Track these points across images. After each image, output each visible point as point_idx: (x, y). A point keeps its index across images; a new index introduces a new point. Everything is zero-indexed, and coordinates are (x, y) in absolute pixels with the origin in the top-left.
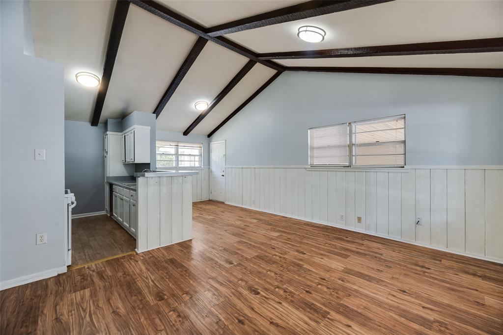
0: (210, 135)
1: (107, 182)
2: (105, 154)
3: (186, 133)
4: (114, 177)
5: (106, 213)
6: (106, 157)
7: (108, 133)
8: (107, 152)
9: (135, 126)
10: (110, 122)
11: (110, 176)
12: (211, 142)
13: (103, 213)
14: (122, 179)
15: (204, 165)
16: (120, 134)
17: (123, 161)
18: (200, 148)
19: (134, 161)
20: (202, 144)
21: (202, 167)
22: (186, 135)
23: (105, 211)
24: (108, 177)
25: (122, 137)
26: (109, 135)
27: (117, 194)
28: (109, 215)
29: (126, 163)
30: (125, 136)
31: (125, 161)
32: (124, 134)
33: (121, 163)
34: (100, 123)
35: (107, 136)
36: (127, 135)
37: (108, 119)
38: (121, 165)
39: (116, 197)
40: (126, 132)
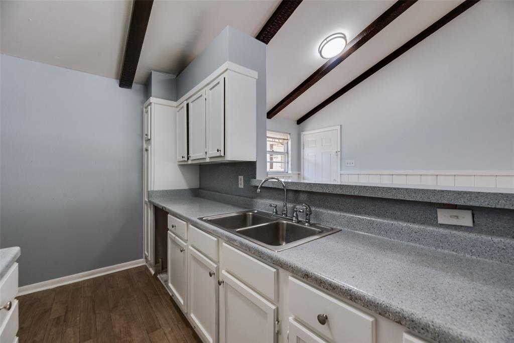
0: (300, 121)
1: (150, 202)
2: (145, 146)
3: (270, 115)
4: (163, 191)
5: (144, 264)
6: (147, 150)
7: (152, 99)
8: (148, 140)
9: (227, 65)
10: (156, 78)
11: (155, 190)
12: (303, 131)
13: (140, 263)
14: (175, 195)
15: (292, 170)
16: (175, 104)
17: (183, 157)
18: (286, 141)
19: (224, 154)
20: (290, 134)
21: (290, 172)
22: (270, 118)
23: (142, 258)
24: (151, 191)
25: (183, 107)
26: (153, 104)
27: (185, 244)
28: (153, 272)
29: (190, 162)
30: (188, 105)
31: (188, 159)
32: (186, 100)
33: (177, 164)
34: (137, 83)
35: (149, 107)
36: (192, 102)
37: (153, 72)
38: (178, 167)
39: (181, 251)
40: (191, 95)
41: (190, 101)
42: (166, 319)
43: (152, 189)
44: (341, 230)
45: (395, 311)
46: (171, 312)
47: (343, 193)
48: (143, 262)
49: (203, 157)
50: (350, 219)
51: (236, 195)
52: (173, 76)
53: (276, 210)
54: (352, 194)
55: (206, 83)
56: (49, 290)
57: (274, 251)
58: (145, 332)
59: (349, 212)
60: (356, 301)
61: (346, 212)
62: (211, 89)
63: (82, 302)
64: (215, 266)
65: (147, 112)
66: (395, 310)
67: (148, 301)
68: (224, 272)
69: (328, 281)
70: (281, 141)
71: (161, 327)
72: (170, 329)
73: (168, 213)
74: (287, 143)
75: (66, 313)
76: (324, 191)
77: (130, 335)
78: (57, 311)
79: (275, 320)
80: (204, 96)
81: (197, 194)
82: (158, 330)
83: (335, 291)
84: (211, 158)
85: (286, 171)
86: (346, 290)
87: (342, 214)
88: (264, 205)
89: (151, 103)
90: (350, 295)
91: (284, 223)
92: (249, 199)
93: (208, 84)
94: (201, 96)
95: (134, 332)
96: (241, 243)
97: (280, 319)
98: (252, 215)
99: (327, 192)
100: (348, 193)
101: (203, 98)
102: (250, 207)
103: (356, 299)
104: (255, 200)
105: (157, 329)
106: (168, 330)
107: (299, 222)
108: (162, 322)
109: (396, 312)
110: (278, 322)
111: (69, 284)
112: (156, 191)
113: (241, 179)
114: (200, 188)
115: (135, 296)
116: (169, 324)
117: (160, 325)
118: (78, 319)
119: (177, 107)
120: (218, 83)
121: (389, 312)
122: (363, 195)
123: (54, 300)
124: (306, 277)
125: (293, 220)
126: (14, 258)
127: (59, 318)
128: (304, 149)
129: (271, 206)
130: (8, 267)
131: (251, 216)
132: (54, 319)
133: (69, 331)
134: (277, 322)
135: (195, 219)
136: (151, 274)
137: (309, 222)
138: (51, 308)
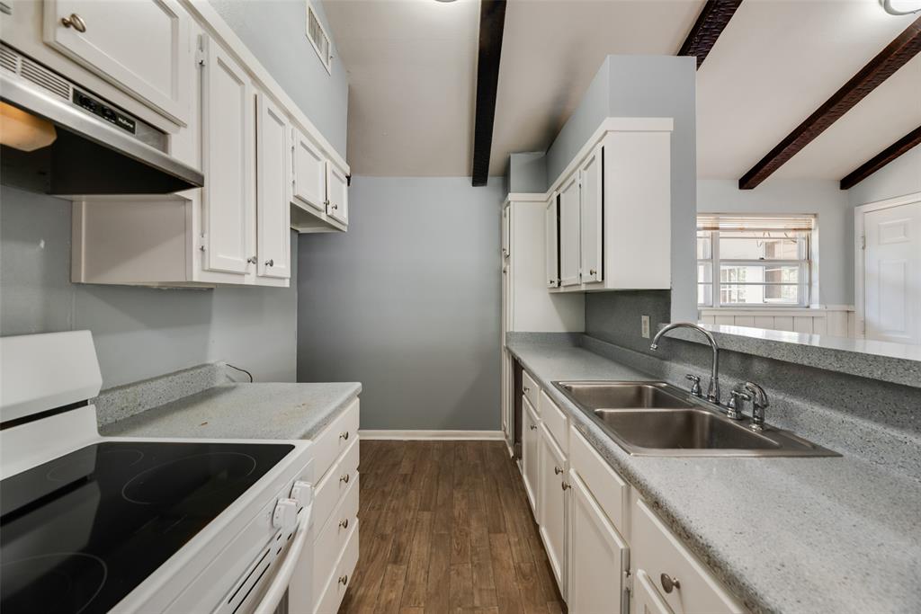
1: (508, 351)
2: (504, 266)
3: (749, 180)
4: (526, 333)
5: (503, 439)
6: (505, 272)
7: (511, 196)
8: (507, 258)
9: (608, 123)
10: (517, 164)
11: (516, 331)
12: (861, 204)
14: (544, 342)
15: (822, 301)
16: (543, 196)
17: (551, 282)
18: (804, 234)
19: (603, 278)
20: (815, 215)
21: (815, 306)
22: (751, 188)
23: (501, 429)
24: (510, 333)
25: (552, 201)
26: (512, 203)
27: (538, 419)
28: (512, 454)
29: (562, 290)
30: (559, 198)
31: (559, 284)
32: (557, 190)
33: (548, 291)
34: (492, 176)
35: (508, 208)
36: (564, 192)
37: (512, 155)
38: (548, 296)
39: (532, 428)
40: (561, 181)
41: (561, 191)
42: (516, 526)
43: (511, 330)
44: (841, 456)
45: (767, 607)
46: (524, 517)
47: (842, 370)
48: (501, 436)
49: (576, 283)
50: (869, 434)
51: (638, 352)
52: (541, 154)
53: (698, 387)
54: (867, 375)
55: (580, 159)
56: (402, 441)
57: (629, 453)
58: (486, 530)
59: (870, 418)
60: (716, 569)
61: (862, 416)
62: (585, 169)
63: (429, 465)
64: (564, 459)
65: (505, 216)
66: (768, 604)
67: (498, 490)
68: (572, 472)
69: (682, 522)
70: (791, 234)
71: (506, 532)
72: (516, 540)
73: (523, 369)
74: (808, 240)
75: (414, 471)
76: (799, 362)
77: (469, 525)
78: (405, 467)
79: (624, 569)
80: (578, 182)
81: (580, 342)
82: (502, 535)
83: (689, 541)
84: (587, 284)
85: (806, 305)
86: (703, 544)
87: (848, 418)
88: (680, 374)
89: (509, 202)
90: (708, 556)
91: (704, 415)
92: (656, 359)
93: (583, 160)
94: (574, 181)
95: (474, 523)
96: (589, 431)
97: (631, 571)
98: (654, 391)
99: (806, 363)
100: (856, 373)
101: (576, 185)
102: (659, 374)
103: (716, 566)
104: (667, 363)
105: (500, 532)
106: (514, 540)
107: (742, 419)
108: (509, 525)
109: (768, 610)
110: (629, 574)
111: (420, 441)
112: (517, 333)
113: (645, 322)
114: (585, 333)
115: (484, 479)
116: (516, 531)
117: (505, 529)
118: (422, 483)
119: (546, 201)
120: (594, 158)
121: (758, 606)
122: (895, 382)
123: (405, 453)
124: (656, 505)
125: (726, 413)
126: (355, 393)
127: (406, 475)
128: (864, 248)
129: (690, 379)
130: (349, 400)
131: (650, 393)
132: (402, 475)
133: (412, 493)
134: (625, 573)
135: (548, 382)
136: (509, 455)
137: (761, 423)
138: (401, 462)
